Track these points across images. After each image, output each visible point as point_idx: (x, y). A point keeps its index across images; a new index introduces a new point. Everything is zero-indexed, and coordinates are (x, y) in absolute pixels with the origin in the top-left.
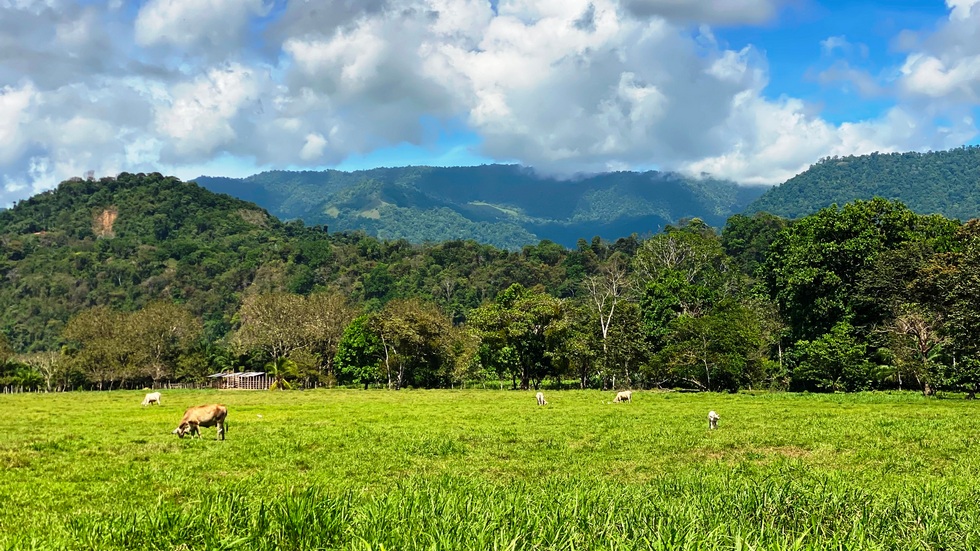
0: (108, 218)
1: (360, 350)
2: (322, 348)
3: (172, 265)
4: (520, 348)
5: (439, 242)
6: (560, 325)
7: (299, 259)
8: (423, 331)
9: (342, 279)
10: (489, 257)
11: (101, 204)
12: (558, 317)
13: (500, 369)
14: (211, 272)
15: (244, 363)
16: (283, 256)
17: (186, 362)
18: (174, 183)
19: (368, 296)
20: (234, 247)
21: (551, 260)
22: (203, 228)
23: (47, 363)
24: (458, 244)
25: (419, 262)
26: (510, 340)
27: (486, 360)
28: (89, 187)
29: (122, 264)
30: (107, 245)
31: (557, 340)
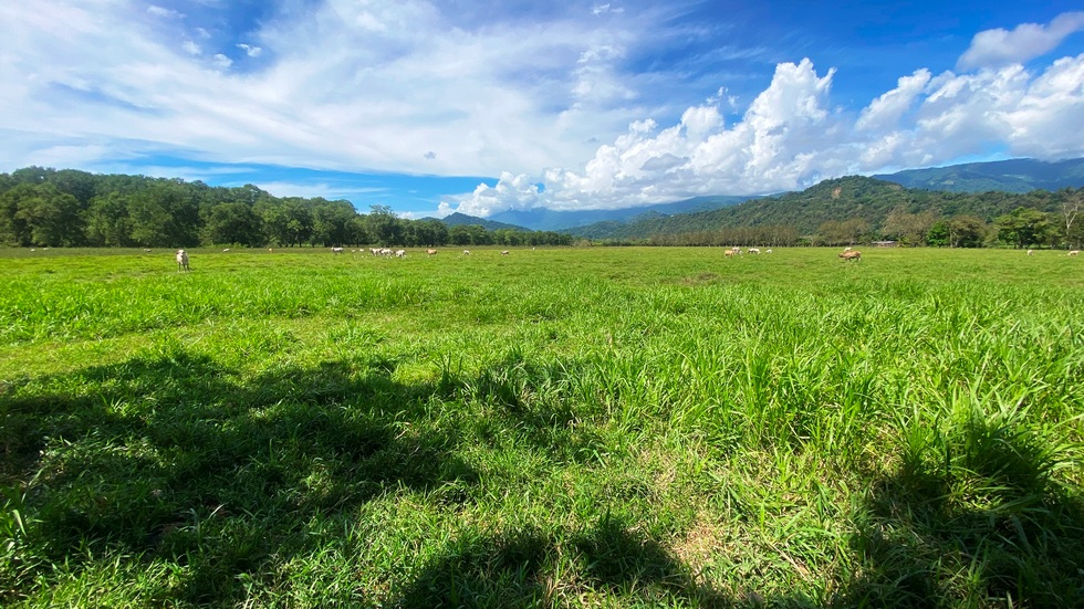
0: (837, 192)
1: (938, 234)
2: (921, 233)
3: (860, 206)
4: (1020, 233)
5: (982, 192)
6: (1043, 224)
7: (914, 201)
8: (970, 226)
9: (933, 208)
10: (1008, 197)
11: (835, 187)
12: (1042, 220)
13: (1008, 241)
14: (876, 208)
15: (887, 238)
16: (907, 201)
17: (863, 238)
18: (864, 178)
19: (945, 214)
20: (886, 199)
21: (1042, 197)
22: (874, 192)
23: (812, 238)
24: (993, 192)
25: (971, 200)
26: (1015, 230)
27: (1001, 237)
28: (831, 182)
29: (841, 206)
30: (836, 201)
31: (1040, 230)
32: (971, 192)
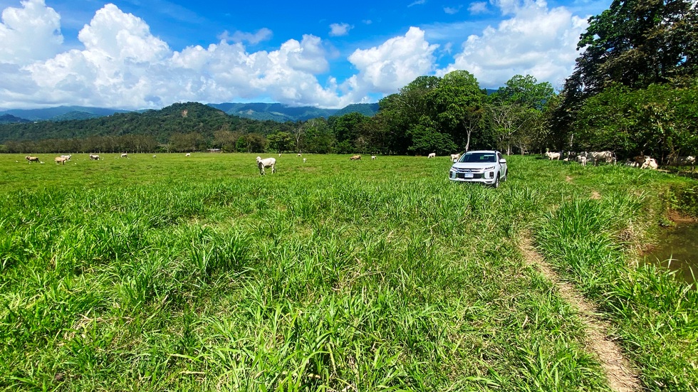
0: (185, 112)
1: (242, 144)
2: (233, 143)
3: (202, 124)
4: (279, 144)
5: (265, 120)
6: (288, 139)
7: (232, 123)
8: (256, 140)
9: (243, 128)
10: (276, 124)
11: (184, 109)
12: (287, 137)
13: (274, 149)
14: (211, 126)
15: (215, 147)
16: (229, 122)
17: (201, 146)
18: (201, 104)
20: (217, 120)
21: (291, 125)
22: (209, 115)
23: (167, 146)
24: (270, 121)
25: (260, 125)
26: (276, 142)
27: (271, 147)
28: (180, 105)
29: (189, 123)
30: (185, 119)
31: (287, 142)
32: (260, 120)
